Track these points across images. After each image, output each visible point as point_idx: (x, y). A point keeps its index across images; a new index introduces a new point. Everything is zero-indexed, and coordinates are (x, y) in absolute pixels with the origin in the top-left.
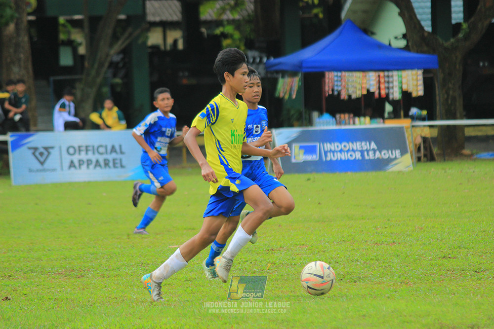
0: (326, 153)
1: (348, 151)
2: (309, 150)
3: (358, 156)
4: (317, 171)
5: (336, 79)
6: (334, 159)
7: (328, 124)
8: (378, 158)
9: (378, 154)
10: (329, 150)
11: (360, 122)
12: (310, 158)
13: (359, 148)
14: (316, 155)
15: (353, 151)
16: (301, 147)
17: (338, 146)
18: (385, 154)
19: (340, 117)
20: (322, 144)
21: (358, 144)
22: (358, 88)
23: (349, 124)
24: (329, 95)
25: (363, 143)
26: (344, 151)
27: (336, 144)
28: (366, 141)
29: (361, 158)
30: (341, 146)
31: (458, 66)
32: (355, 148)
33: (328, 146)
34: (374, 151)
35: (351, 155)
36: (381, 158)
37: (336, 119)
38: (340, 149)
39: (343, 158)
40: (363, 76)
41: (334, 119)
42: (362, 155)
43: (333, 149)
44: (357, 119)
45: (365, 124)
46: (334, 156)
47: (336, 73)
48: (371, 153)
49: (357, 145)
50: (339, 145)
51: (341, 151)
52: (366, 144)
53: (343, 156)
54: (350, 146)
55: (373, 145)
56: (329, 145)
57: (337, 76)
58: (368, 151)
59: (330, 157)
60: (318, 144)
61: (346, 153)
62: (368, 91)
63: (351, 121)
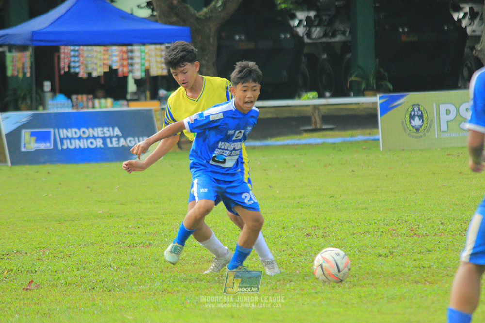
0: (61, 140)
1: (88, 138)
2: (42, 137)
3: (99, 143)
4: (51, 162)
5: (72, 53)
6: (72, 147)
7: (63, 106)
8: (123, 146)
9: (122, 142)
10: (65, 136)
11: (100, 103)
12: (42, 146)
13: (101, 135)
14: (50, 143)
15: (94, 138)
16: (32, 134)
17: (76, 133)
18: (130, 141)
19: (77, 99)
20: (56, 131)
21: (100, 129)
22: (99, 64)
23: (88, 107)
24: (65, 72)
25: (106, 129)
26: (83, 138)
27: (74, 130)
28: (108, 126)
29: (102, 146)
30: (80, 132)
31: (211, 40)
32: (96, 135)
33: (64, 133)
34: (118, 137)
35: (91, 143)
36: (126, 145)
37: (72, 101)
38: (77, 136)
39: (82, 146)
40: (104, 51)
41: (70, 101)
42: (105, 143)
43: (70, 135)
44: (97, 102)
45: (106, 107)
46: (71, 144)
47: (72, 48)
48: (114, 140)
49: (98, 132)
50: (77, 130)
51: (79, 138)
52: (108, 130)
53: (83, 144)
54: (90, 132)
55: (117, 131)
56: (65, 131)
57: (74, 51)
58: (110, 137)
59: (66, 145)
60: (52, 130)
61: (85, 141)
62: (110, 68)
63: (90, 104)
